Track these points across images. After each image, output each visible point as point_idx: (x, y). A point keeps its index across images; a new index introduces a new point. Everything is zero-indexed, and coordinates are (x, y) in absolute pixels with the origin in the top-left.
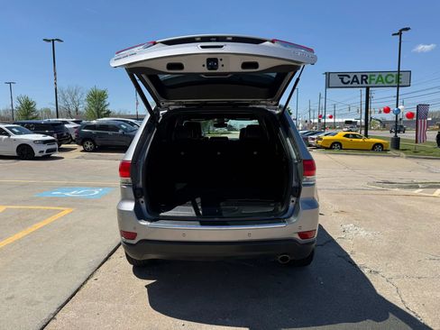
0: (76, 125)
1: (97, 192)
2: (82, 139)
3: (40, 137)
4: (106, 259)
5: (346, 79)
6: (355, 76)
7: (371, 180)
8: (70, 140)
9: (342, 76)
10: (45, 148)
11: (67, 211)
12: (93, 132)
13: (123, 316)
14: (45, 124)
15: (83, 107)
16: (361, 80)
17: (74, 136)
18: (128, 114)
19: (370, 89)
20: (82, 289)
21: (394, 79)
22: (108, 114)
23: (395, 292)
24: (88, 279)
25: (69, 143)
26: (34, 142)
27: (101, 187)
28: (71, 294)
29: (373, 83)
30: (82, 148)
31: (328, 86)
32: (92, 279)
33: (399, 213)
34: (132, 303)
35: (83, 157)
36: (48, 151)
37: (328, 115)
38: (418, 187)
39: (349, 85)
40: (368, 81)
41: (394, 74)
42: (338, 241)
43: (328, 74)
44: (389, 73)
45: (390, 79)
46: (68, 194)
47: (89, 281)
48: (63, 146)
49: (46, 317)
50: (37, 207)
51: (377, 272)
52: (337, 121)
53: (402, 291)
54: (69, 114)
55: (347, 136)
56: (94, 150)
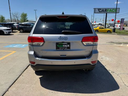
0: (17, 24)
1: (23, 46)
2: (19, 29)
3: (6, 28)
4: (26, 69)
5: (100, 11)
6: (103, 10)
7: (108, 42)
8: (15, 29)
9: (99, 9)
10: (8, 31)
11: (14, 52)
12: (23, 26)
13: (31, 89)
14: (7, 24)
15: (20, 19)
16: (105, 11)
17: (17, 28)
18: (34, 21)
19: (107, 14)
20: (18, 79)
21: (115, 10)
22: (27, 21)
23: (120, 79)
24: (20, 76)
25: (15, 30)
26: (4, 29)
27: (25, 44)
28: (14, 81)
29: (108, 12)
30: (19, 32)
31: (95, 12)
32: (21, 76)
33: (118, 52)
34: (35, 84)
35: (20, 34)
36: (9, 32)
37: (94, 22)
38: (121, 44)
39: (101, 12)
40: (107, 11)
41: (115, 9)
42: (100, 62)
43: (95, 9)
44: (113, 9)
45: (113, 10)
46: (14, 46)
47: (20, 77)
48: (13, 31)
49: (5, 90)
50: (4, 51)
51: (114, 72)
52: (96, 23)
53: (122, 79)
54: (15, 21)
55: (100, 28)
56: (23, 32)
